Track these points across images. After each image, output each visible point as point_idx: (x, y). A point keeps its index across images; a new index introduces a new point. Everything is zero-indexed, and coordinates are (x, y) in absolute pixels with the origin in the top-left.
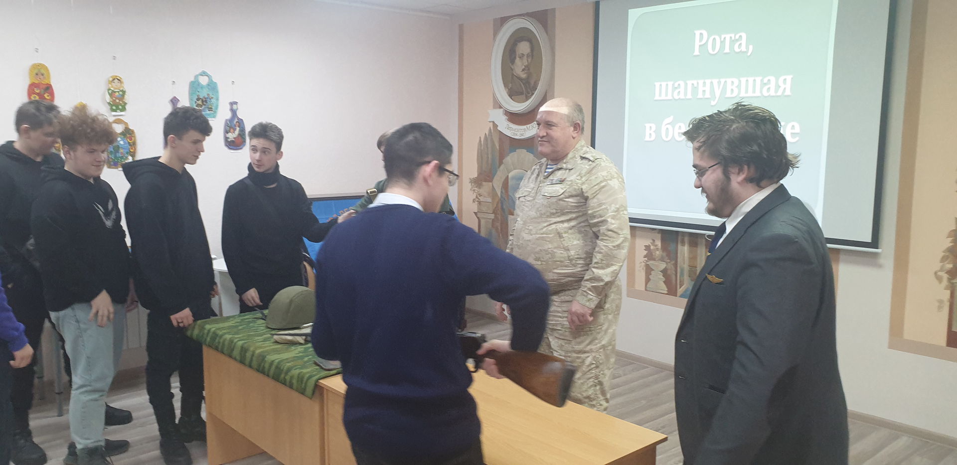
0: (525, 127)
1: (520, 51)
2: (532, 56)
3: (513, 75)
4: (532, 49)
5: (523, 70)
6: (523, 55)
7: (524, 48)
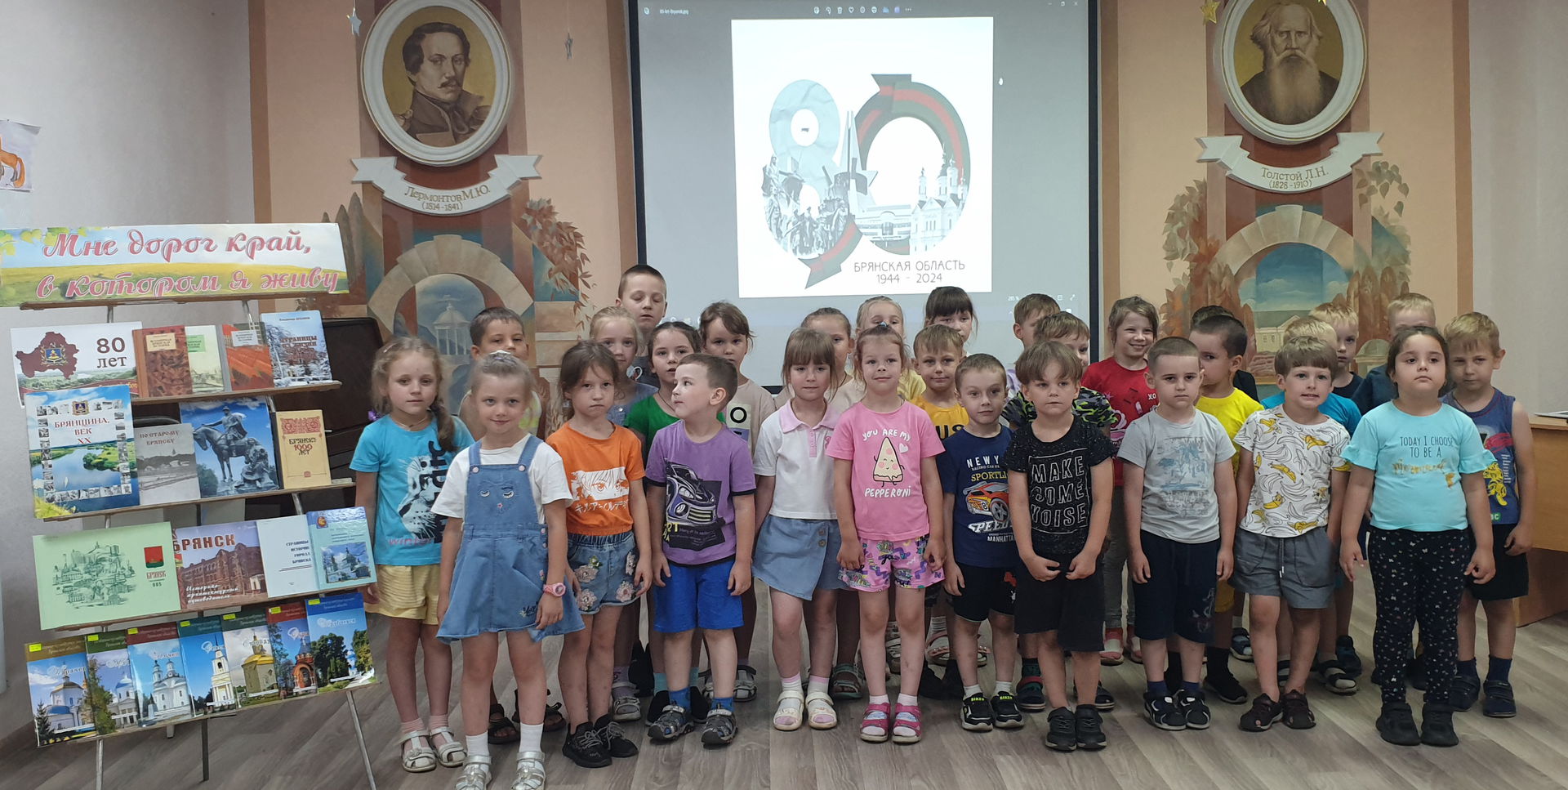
0: (458, 192)
1: (435, 51)
2: (467, 61)
3: (415, 93)
4: (465, 47)
5: (444, 85)
6: (442, 57)
7: (442, 44)
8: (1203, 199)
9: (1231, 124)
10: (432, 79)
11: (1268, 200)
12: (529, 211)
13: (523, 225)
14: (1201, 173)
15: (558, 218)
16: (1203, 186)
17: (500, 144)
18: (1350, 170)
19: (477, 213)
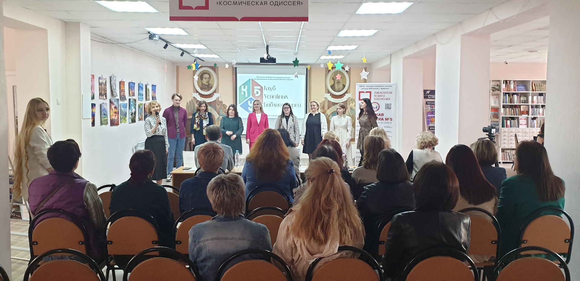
0: (209, 99)
1: (205, 77)
2: (210, 79)
3: (202, 83)
4: (210, 77)
5: (206, 82)
6: (206, 78)
7: (206, 76)
8: (324, 103)
9: (329, 92)
10: (205, 81)
11: (334, 104)
12: (219, 102)
13: (218, 104)
14: (324, 100)
15: (223, 103)
16: (324, 101)
17: (215, 92)
18: (347, 100)
19: (211, 102)
